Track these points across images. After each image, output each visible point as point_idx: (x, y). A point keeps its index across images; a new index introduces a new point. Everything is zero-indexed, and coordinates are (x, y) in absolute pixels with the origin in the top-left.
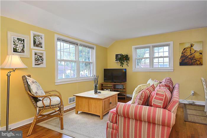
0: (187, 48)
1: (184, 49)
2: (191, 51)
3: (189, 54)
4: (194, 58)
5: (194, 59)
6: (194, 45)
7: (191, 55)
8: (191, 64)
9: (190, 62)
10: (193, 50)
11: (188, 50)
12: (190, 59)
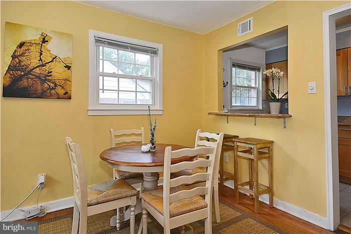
0: (31, 44)
1: (21, 45)
2: (41, 54)
3: (34, 62)
4: (50, 78)
5: (49, 81)
6: (52, 40)
7: (43, 65)
8: (42, 93)
9: (39, 87)
10: (48, 52)
11: (34, 51)
12: (39, 77)
